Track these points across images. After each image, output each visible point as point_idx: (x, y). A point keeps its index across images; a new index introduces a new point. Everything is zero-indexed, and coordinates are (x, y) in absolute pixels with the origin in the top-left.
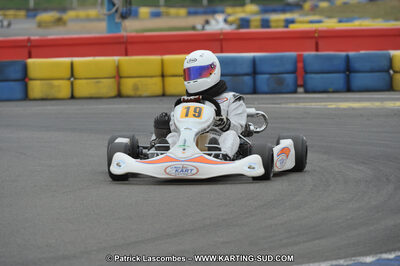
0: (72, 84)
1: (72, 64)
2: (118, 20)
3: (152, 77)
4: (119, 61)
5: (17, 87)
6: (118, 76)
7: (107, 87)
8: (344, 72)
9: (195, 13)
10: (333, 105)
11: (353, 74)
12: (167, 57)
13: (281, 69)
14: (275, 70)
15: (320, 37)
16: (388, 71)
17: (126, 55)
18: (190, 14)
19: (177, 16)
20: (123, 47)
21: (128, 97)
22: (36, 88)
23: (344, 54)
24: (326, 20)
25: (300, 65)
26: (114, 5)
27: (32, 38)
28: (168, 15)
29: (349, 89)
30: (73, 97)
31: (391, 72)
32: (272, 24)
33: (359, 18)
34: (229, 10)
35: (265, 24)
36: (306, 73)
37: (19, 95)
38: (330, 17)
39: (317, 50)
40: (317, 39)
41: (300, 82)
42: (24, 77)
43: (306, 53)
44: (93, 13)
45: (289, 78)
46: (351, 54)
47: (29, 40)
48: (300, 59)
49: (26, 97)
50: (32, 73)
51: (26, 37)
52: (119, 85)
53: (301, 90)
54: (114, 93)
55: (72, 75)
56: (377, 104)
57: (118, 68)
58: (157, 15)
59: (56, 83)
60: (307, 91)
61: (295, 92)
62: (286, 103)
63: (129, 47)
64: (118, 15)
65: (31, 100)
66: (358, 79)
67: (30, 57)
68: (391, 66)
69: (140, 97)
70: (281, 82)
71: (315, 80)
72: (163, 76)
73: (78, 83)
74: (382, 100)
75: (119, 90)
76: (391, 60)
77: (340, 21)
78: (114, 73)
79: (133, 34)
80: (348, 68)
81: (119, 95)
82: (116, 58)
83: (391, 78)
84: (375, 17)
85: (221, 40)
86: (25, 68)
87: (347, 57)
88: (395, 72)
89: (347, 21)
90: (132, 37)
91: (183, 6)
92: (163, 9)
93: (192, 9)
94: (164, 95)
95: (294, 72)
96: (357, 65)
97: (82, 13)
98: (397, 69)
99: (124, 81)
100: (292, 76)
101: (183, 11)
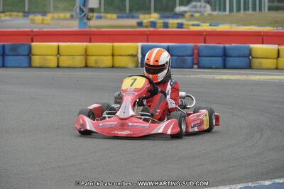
0: (58, 59)
1: (58, 46)
2: (85, 21)
3: (106, 56)
4: (86, 46)
5: (25, 59)
6: (86, 55)
7: (79, 61)
8: (222, 57)
9: (122, 17)
10: (218, 77)
11: (227, 58)
12: (115, 44)
13: (184, 54)
14: (181, 54)
15: (207, 35)
16: (248, 57)
17: (90, 42)
18: (118, 17)
19: (111, 19)
20: (88, 37)
21: (92, 67)
22: (36, 61)
23: (222, 45)
24: (202, 24)
25: (196, 51)
26: (83, 12)
27: (34, 30)
28: (106, 18)
29: (225, 67)
30: (58, 67)
31: (251, 57)
32: (170, 26)
33: (222, 23)
34: (142, 16)
35: (166, 25)
36: (199, 56)
37: (26, 64)
38: (204, 22)
39: (205, 43)
40: (204, 36)
41: (195, 62)
42: (30, 54)
43: (199, 45)
44: (62, 15)
45: (189, 59)
46: (227, 45)
47: (32, 31)
48: (196, 48)
49: (30, 66)
50: (34, 51)
51: (30, 30)
52: (86, 60)
53: (196, 66)
54: (83, 65)
55: (58, 53)
56: (244, 77)
57: (86, 50)
58: (99, 18)
59: (48, 57)
60: (199, 68)
61: (192, 68)
62: (189, 75)
63: (92, 37)
64: (85, 18)
65: (32, 67)
66: (231, 61)
67: (32, 41)
68: (250, 54)
69: (99, 68)
70: (184, 61)
71: (204, 61)
72: (113, 55)
73: (61, 58)
74: (247, 74)
75: (86, 63)
76: (250, 50)
77: (211, 25)
78: (83, 53)
79: (95, 29)
80: (225, 54)
81: (86, 66)
82: (85, 44)
83: (250, 61)
84: (231, 23)
85: (148, 35)
86: (30, 48)
87: (224, 48)
88: (253, 57)
89: (215, 26)
90: (94, 31)
91: (114, 13)
92: (103, 15)
93: (120, 15)
94: (113, 67)
95: (192, 56)
96: (230, 53)
97: (56, 15)
98: (254, 56)
99: (89, 57)
100: (191, 58)
101: (114, 16)
